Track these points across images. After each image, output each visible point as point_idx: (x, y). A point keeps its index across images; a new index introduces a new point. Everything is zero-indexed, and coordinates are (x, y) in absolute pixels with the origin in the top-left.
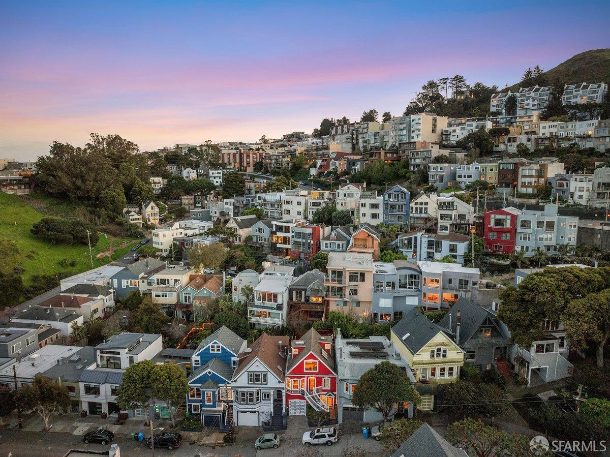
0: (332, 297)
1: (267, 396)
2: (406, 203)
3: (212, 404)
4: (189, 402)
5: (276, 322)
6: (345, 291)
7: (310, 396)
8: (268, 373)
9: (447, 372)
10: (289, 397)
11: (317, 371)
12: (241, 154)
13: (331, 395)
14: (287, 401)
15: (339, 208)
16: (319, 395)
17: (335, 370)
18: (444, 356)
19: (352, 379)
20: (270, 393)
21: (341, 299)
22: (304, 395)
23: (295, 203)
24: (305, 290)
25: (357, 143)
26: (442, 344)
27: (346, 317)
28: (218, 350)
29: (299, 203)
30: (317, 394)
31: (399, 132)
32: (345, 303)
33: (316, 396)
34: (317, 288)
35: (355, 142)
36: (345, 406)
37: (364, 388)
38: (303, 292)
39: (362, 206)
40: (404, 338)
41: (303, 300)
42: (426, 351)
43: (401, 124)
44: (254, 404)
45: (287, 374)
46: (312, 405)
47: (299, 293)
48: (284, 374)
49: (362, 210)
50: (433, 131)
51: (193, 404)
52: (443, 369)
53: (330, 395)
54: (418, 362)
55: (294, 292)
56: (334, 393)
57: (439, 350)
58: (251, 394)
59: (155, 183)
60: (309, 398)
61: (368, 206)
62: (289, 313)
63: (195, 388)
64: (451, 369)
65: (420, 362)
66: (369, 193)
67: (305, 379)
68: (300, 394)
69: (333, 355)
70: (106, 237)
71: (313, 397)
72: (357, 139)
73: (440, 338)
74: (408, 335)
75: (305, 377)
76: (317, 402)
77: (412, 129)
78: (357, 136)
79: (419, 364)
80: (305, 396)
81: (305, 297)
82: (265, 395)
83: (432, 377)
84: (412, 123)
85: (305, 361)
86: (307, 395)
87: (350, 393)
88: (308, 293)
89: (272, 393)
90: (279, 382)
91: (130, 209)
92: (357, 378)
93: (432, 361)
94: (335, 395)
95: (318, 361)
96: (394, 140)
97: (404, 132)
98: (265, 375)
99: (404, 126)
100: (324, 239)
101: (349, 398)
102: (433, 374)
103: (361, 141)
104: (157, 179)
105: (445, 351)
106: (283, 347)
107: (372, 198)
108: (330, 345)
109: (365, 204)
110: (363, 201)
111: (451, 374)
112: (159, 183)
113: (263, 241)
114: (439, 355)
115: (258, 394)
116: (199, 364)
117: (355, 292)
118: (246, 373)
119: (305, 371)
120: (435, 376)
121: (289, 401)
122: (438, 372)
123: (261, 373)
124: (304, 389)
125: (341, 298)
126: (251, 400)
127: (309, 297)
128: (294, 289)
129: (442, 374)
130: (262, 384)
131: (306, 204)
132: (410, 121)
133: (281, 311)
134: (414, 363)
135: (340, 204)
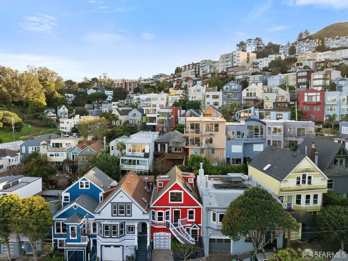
0: (191, 146)
1: (131, 229)
2: (239, 91)
3: (76, 238)
4: (54, 237)
5: (144, 169)
6: (202, 140)
7: (175, 228)
8: (133, 204)
9: (312, 199)
10: (153, 230)
11: (182, 202)
12: (126, 83)
13: (196, 227)
14: (152, 233)
15: (190, 99)
16: (184, 227)
18: (310, 183)
19: (219, 207)
20: (134, 226)
21: (199, 147)
22: (169, 227)
23: (159, 99)
24: (168, 143)
26: (307, 171)
27: (205, 159)
28: (87, 186)
29: (162, 99)
30: (182, 226)
31: (226, 63)
32: (202, 150)
33: (181, 228)
34: (178, 141)
36: (212, 237)
37: (236, 214)
38: (166, 145)
39: (207, 97)
40: (265, 169)
41: (166, 151)
42: (293, 177)
43: (227, 58)
44: (117, 238)
45: (152, 206)
46: (176, 236)
47: (163, 146)
48: (149, 206)
49: (207, 100)
50: (248, 62)
51: (58, 239)
52: (308, 197)
54: (285, 189)
55: (159, 145)
56: (199, 225)
57: (304, 176)
58: (114, 227)
59: (69, 97)
60: (174, 230)
61: (211, 97)
62: (154, 160)
63: (61, 222)
64: (316, 196)
65: (287, 189)
66: (212, 88)
67: (170, 211)
68: (165, 227)
70: (30, 127)
71: (178, 229)
73: (306, 163)
74: (269, 166)
76: (182, 234)
77: (234, 61)
79: (286, 191)
80: (170, 229)
81: (168, 147)
82: (129, 228)
83: (298, 205)
84: (234, 57)
85: (170, 192)
87: (217, 223)
88: (171, 145)
89: (136, 226)
90: (144, 213)
92: (225, 207)
93: (298, 187)
94: (200, 227)
96: (223, 68)
97: (229, 63)
98: (129, 207)
99: (229, 59)
100: (181, 116)
101: (216, 228)
102: (298, 202)
103: (201, 71)
104: (70, 95)
105: (310, 178)
107: (214, 91)
108: (193, 179)
109: (209, 96)
110: (207, 93)
111: (315, 202)
112: (72, 97)
113: (137, 123)
114: (304, 182)
115: (122, 226)
116: (68, 200)
117: (211, 141)
118: (110, 204)
119: (170, 202)
120: (300, 204)
121: (154, 234)
122: (303, 199)
123: (126, 205)
124: (169, 221)
126: (115, 233)
127: (171, 147)
128: (159, 143)
129: (307, 202)
130: (126, 216)
131: (167, 99)
133: (148, 159)
134: (281, 190)
135: (191, 97)
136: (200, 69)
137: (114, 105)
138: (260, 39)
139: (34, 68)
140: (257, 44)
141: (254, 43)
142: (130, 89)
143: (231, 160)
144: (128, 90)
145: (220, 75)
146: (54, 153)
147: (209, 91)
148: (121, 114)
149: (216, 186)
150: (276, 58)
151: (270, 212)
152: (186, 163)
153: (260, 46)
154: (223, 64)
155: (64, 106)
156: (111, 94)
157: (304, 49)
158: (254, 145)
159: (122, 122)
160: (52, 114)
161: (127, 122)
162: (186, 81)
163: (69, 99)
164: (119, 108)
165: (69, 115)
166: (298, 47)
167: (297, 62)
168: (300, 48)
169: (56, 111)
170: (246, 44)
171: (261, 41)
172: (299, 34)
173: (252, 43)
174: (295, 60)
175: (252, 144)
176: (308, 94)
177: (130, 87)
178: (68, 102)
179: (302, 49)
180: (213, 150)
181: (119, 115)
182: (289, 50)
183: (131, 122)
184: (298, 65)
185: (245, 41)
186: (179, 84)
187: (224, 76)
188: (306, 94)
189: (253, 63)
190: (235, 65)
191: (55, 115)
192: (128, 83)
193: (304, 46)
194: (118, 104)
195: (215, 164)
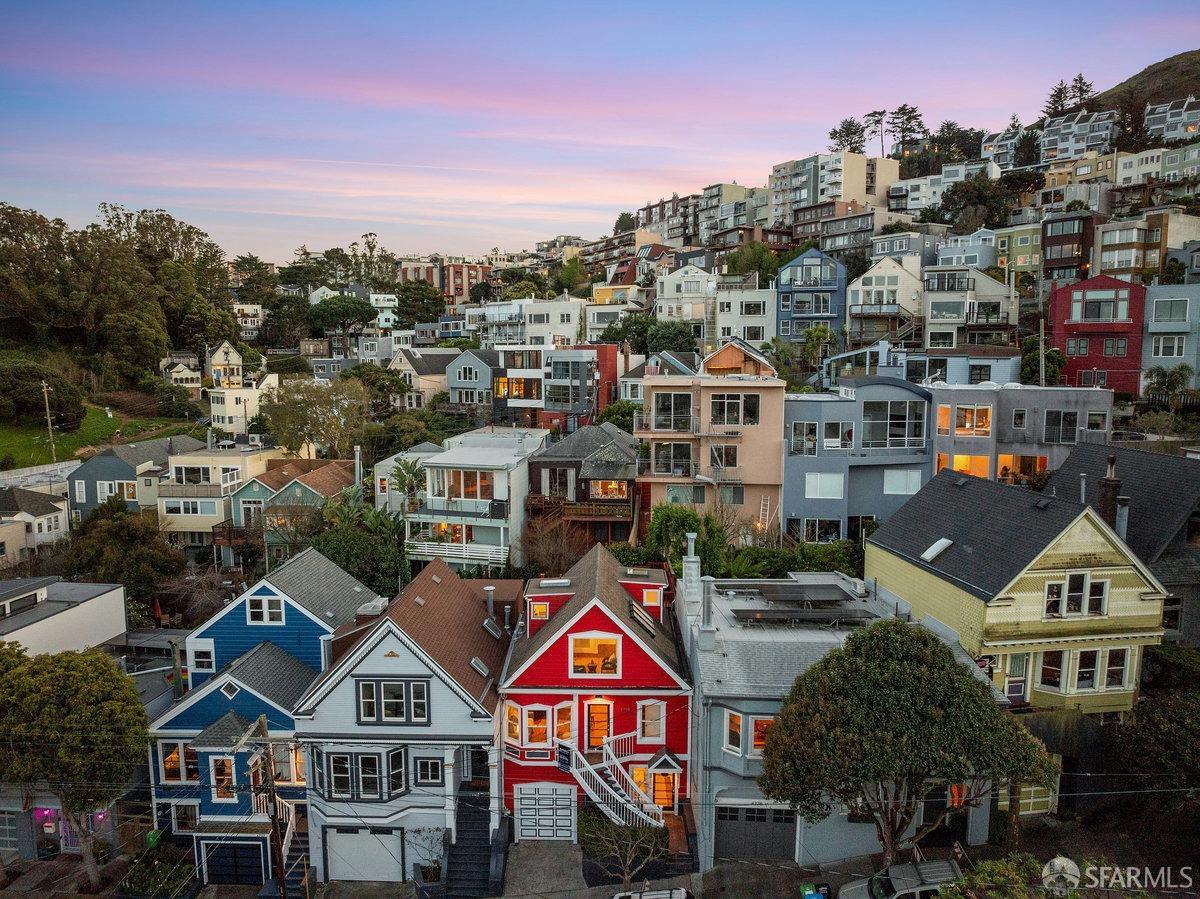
0: (658, 476)
1: (431, 770)
2: (835, 287)
3: (235, 800)
4: (159, 795)
5: (489, 556)
6: (698, 456)
7: (591, 769)
8: (435, 683)
9: (1102, 668)
10: (514, 774)
11: (618, 675)
12: (443, 269)
13: (671, 766)
14: (508, 788)
15: (662, 317)
16: (626, 765)
17: (685, 668)
18: (1096, 607)
19: (754, 694)
20: (442, 759)
21: (686, 480)
22: (569, 764)
23: (555, 318)
24: (578, 466)
25: (696, 234)
26: (1090, 561)
27: (708, 521)
28: (274, 617)
29: (565, 318)
30: (617, 762)
31: (792, 196)
32: (699, 489)
33: (614, 768)
34: (613, 459)
35: (690, 231)
36: (727, 802)
37: (817, 724)
38: (571, 473)
39: (722, 310)
40: (929, 554)
41: (571, 496)
42: (1034, 586)
43: (797, 175)
44: (380, 801)
45: (505, 688)
46: (595, 798)
47: (559, 480)
48: (495, 687)
49: (723, 320)
50: (870, 189)
51: (174, 801)
52: (1088, 660)
53: (664, 764)
54: (1001, 630)
55: (545, 474)
56: (681, 757)
57: (1077, 583)
58: (369, 763)
59: (245, 316)
60: (587, 776)
61: (736, 308)
62: (528, 526)
63: (181, 743)
64: (1117, 658)
65: (1010, 629)
66: (738, 279)
67: (574, 705)
68: (555, 763)
69: (668, 625)
70: (110, 415)
71: (601, 772)
72: (696, 225)
73: (1083, 535)
74: (943, 543)
75: (570, 698)
76: (616, 790)
77: (821, 186)
78: (696, 217)
79: (1007, 637)
80: (573, 770)
81: (578, 481)
82: (424, 766)
83: (1048, 689)
84: (822, 173)
85: (572, 637)
86: (579, 765)
87: (745, 752)
88: (586, 472)
89: (449, 758)
90: (475, 714)
91: (176, 360)
92: (777, 694)
93: (1055, 624)
94: (683, 764)
95: (619, 638)
96: (780, 211)
97: (804, 193)
98: (419, 694)
99: (804, 178)
100: (628, 374)
101: (741, 771)
102: (1051, 678)
103: (703, 226)
104: (249, 309)
105: (1097, 589)
106: (499, 606)
107: (747, 288)
108: (659, 593)
109: (728, 305)
110: (723, 296)
111: (1115, 678)
112: (255, 316)
113: (476, 400)
114: (1075, 604)
115: (396, 759)
116: (209, 665)
117: (729, 457)
118: (350, 683)
119: (572, 675)
120: (1057, 684)
121: (516, 787)
122: (1070, 668)
123: (408, 683)
124: (572, 743)
125: (687, 473)
126: (370, 785)
127: (587, 481)
128: (546, 465)
129: (1086, 678)
130: (409, 723)
131: (583, 319)
132: (816, 167)
133: (503, 521)
134: (989, 633)
135: (666, 310)
136: (702, 217)
137: (398, 340)
138: (914, 110)
139: (120, 212)
140: (904, 130)
141: (890, 127)
142: (459, 289)
143: (803, 527)
144: (452, 293)
145: (771, 237)
146: (181, 503)
147: (730, 287)
148: (421, 372)
149: (743, 618)
150: (968, 176)
151: (947, 716)
152: (640, 536)
153: (914, 136)
154: (781, 196)
155: (226, 344)
156: (391, 304)
157: (1071, 144)
158: (888, 473)
159: (427, 399)
160: (188, 374)
161: (442, 397)
162: (650, 258)
163: (246, 322)
164: (415, 350)
165: (244, 376)
166: (1046, 140)
167: (1046, 190)
168: (1054, 142)
169: (202, 362)
170: (863, 130)
171: (915, 118)
172: (1053, 92)
173: (886, 126)
174: (1038, 181)
175: (882, 467)
176: (1084, 295)
177: (459, 281)
178: (242, 334)
179: (1061, 146)
180: (739, 490)
181: (414, 373)
182: (1016, 148)
183: (454, 398)
184: (1046, 199)
185: (860, 120)
186: (625, 269)
187: (785, 239)
188: (1077, 295)
189: (888, 192)
190: (822, 199)
191: (198, 374)
192: (451, 269)
193: (1071, 133)
194: (413, 337)
195: (745, 541)
